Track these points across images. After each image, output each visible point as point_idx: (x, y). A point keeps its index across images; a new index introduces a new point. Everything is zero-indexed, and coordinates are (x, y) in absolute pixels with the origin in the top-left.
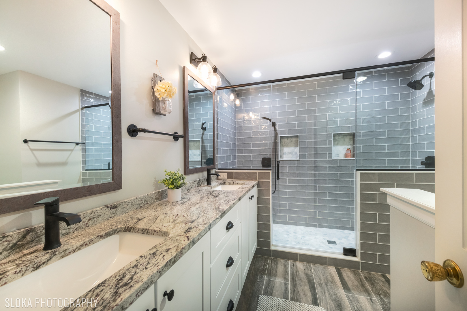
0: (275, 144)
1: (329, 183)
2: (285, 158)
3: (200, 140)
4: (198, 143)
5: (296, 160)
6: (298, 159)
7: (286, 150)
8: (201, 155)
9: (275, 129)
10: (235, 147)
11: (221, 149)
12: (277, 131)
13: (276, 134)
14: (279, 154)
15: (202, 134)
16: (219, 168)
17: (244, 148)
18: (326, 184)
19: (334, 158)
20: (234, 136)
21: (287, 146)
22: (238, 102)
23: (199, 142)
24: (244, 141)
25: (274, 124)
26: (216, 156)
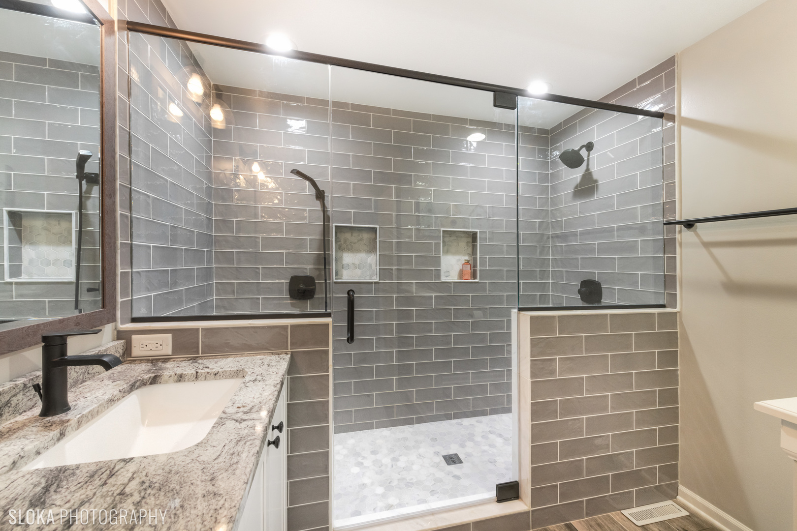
0: (325, 244)
1: (437, 330)
2: (347, 277)
3: (70, 214)
4: (64, 224)
5: (371, 283)
6: (377, 280)
7: (348, 258)
8: (74, 264)
9: (324, 206)
10: (210, 245)
11: (149, 247)
12: (330, 213)
13: (326, 218)
14: (333, 268)
15: (81, 196)
16: (135, 315)
17: (239, 248)
18: (431, 331)
19: (443, 279)
20: (206, 213)
21: (351, 249)
22: (217, 114)
23: (71, 221)
24: (238, 231)
25: (320, 195)
26: (119, 270)
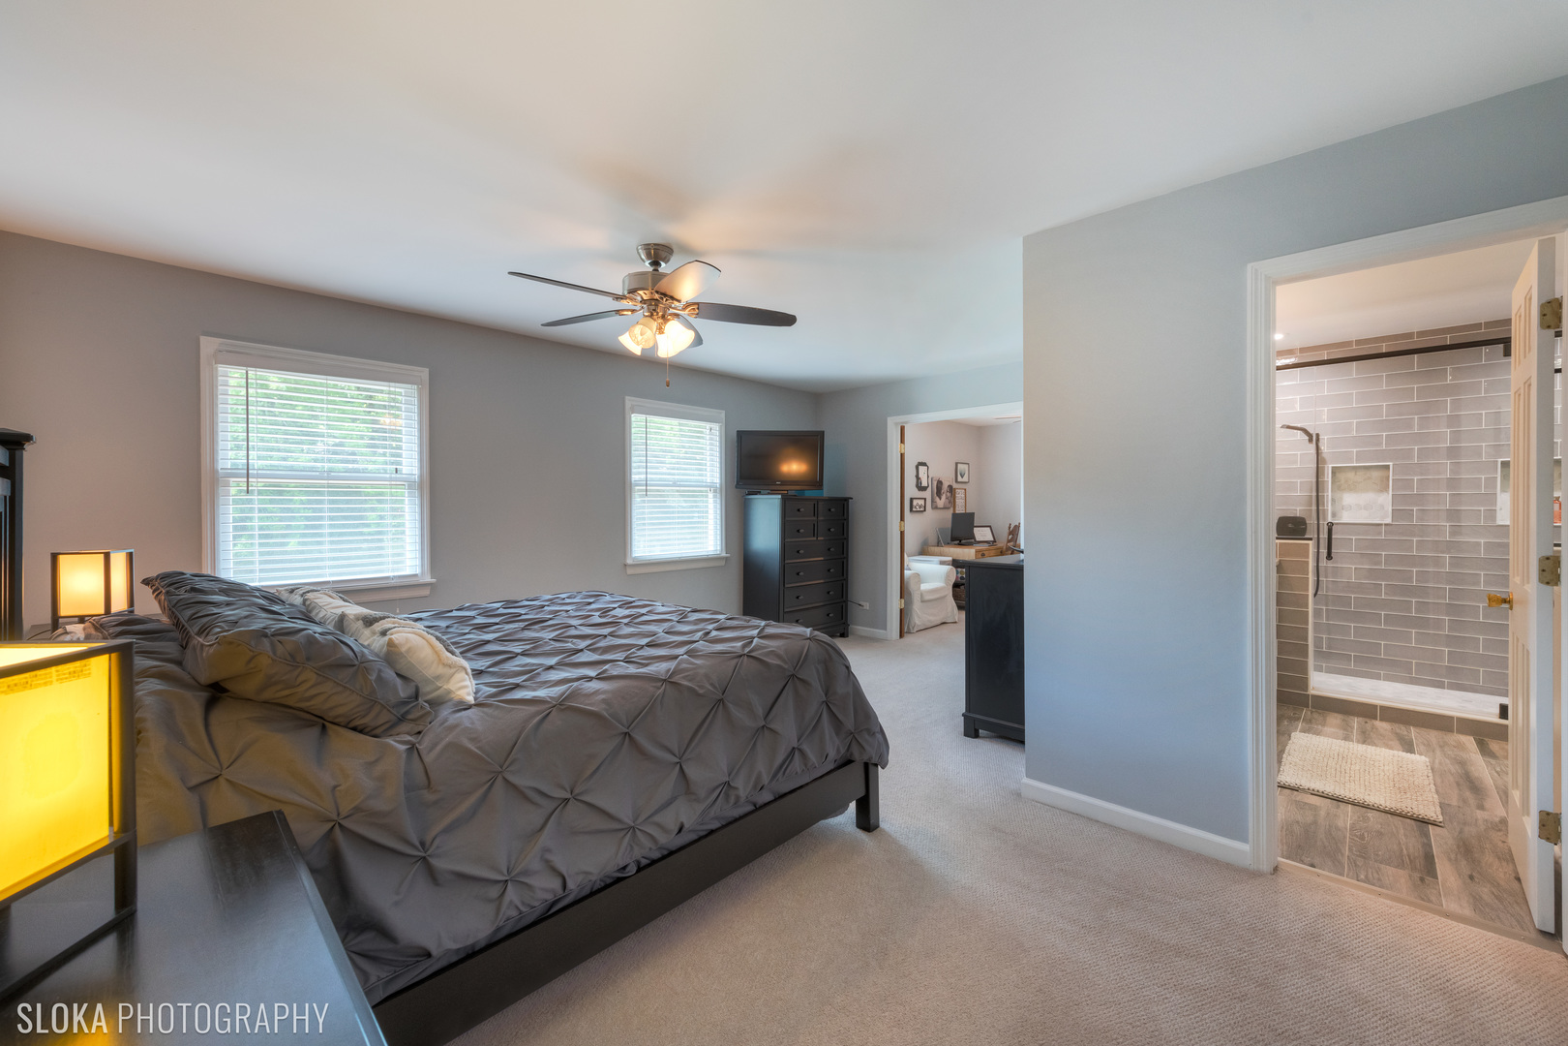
0: (1319, 485)
1: (1487, 583)
2: (1346, 517)
5: (1381, 525)
6: (1389, 520)
7: (1348, 499)
9: (1318, 449)
12: (1324, 455)
13: (1320, 461)
14: (1330, 508)
18: (1476, 584)
19: (1503, 521)
21: (1352, 488)
25: (1313, 438)
